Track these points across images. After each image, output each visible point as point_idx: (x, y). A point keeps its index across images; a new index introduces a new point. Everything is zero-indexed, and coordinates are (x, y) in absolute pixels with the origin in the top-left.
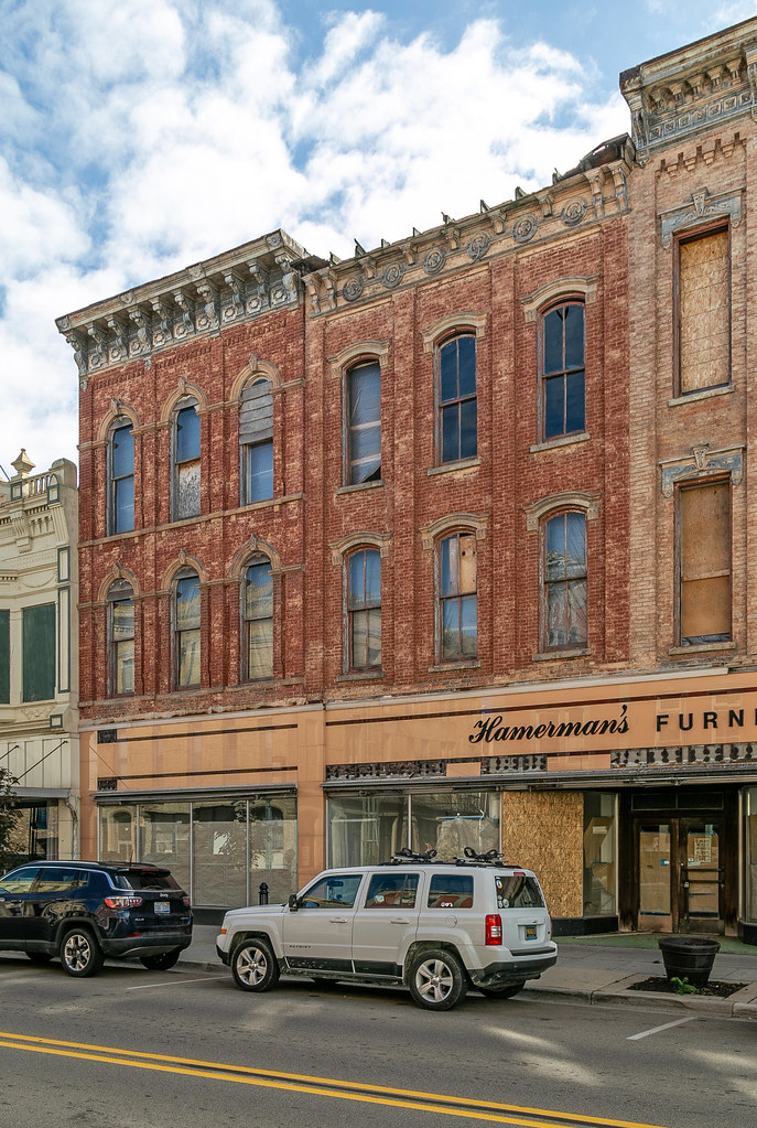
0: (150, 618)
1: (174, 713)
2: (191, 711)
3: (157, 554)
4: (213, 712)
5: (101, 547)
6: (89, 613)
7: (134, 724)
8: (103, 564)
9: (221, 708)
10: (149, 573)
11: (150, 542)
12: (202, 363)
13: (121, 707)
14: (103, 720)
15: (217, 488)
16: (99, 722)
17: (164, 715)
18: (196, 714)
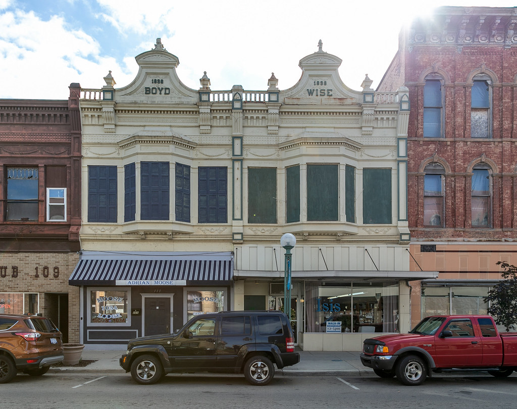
0: (460, 187)
1: (478, 239)
2: (490, 239)
3: (465, 153)
4: (505, 241)
5: (421, 143)
6: (413, 178)
7: (450, 243)
8: (422, 152)
9: (511, 239)
10: (459, 163)
11: (460, 146)
12: (494, 59)
13: (438, 233)
14: (424, 239)
15: (507, 126)
16: (421, 239)
17: (472, 239)
18: (493, 241)
